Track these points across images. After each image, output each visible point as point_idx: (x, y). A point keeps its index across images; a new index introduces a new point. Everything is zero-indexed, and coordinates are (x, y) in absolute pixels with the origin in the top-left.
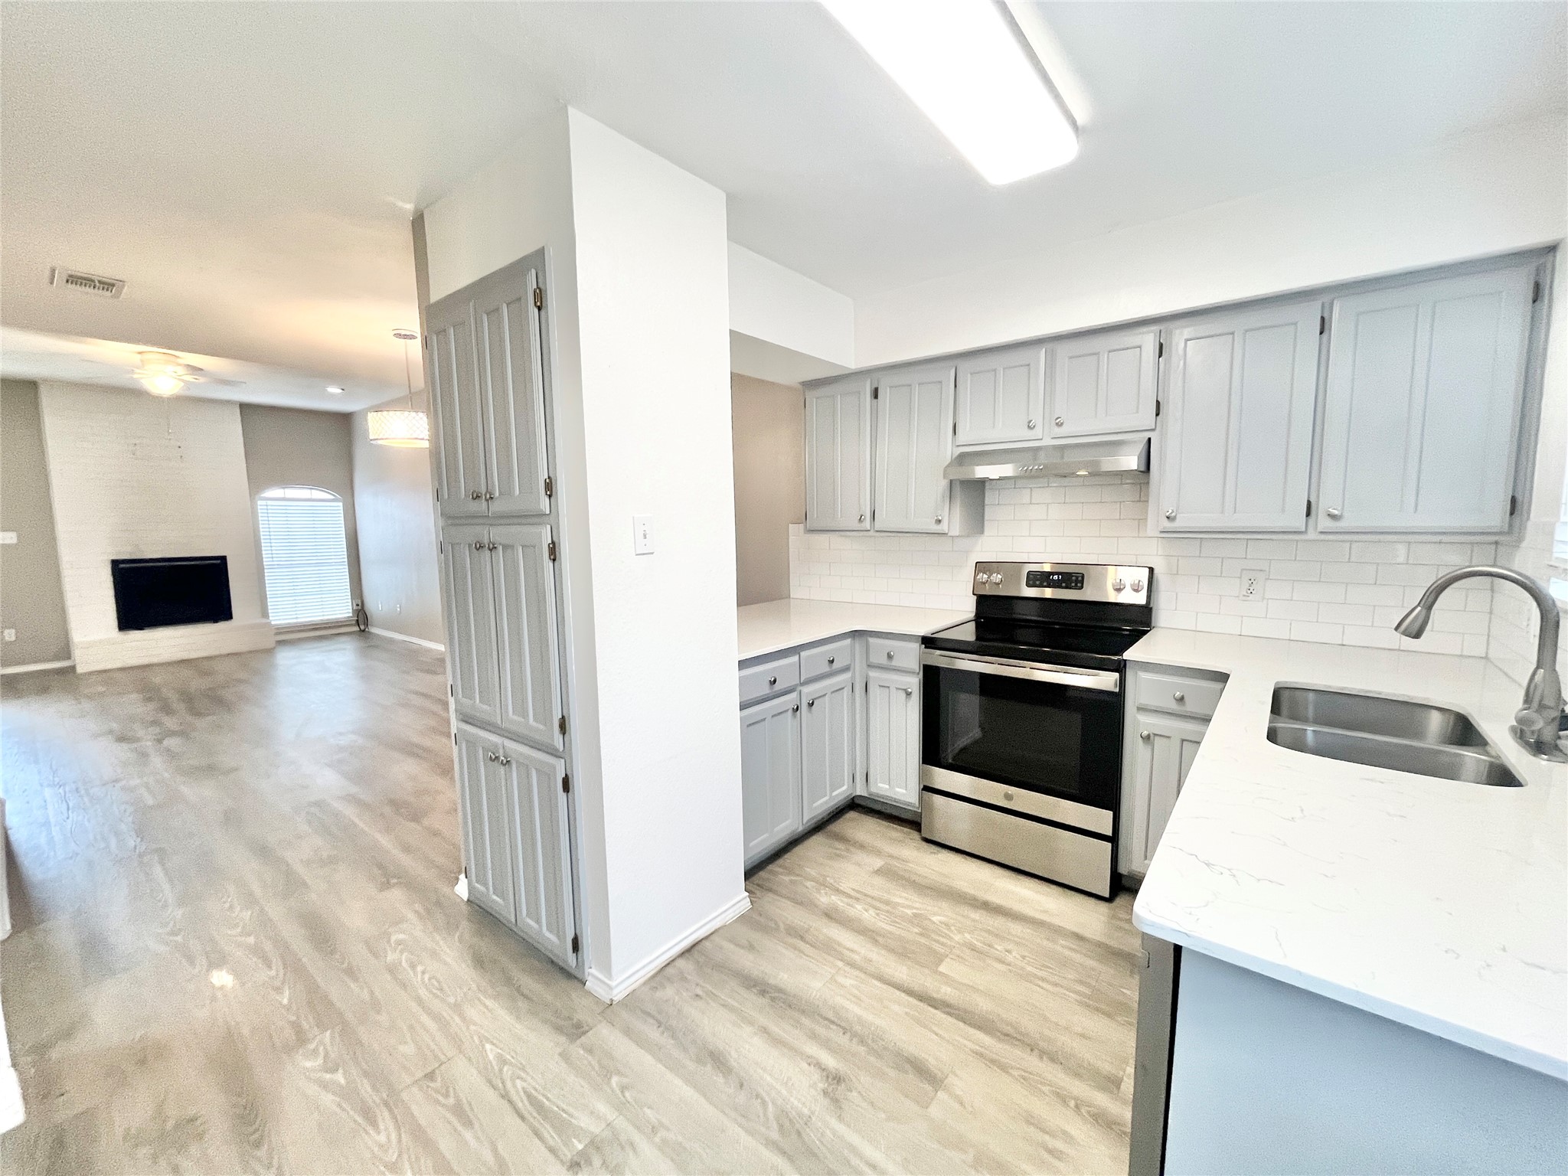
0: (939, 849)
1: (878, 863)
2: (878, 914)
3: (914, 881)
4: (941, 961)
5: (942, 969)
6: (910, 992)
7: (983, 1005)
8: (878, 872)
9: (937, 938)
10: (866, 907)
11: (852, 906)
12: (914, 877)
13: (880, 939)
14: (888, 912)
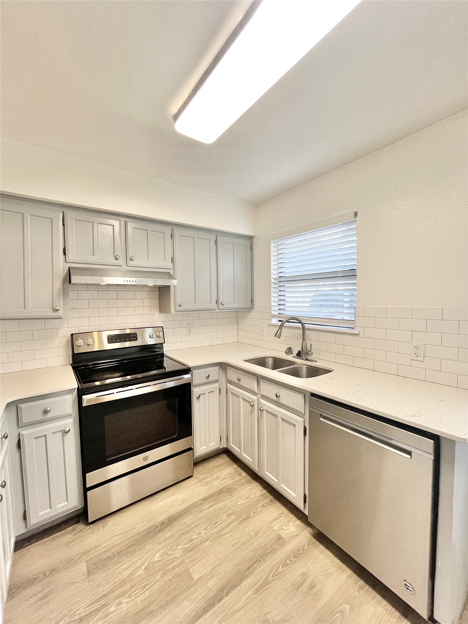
0: (103, 521)
1: (83, 567)
2: (130, 596)
3: (118, 552)
4: (190, 575)
5: (195, 577)
6: (205, 610)
7: (228, 569)
8: (89, 573)
9: (171, 566)
10: (117, 602)
11: (107, 615)
12: (116, 550)
13: (153, 607)
14: (132, 587)
